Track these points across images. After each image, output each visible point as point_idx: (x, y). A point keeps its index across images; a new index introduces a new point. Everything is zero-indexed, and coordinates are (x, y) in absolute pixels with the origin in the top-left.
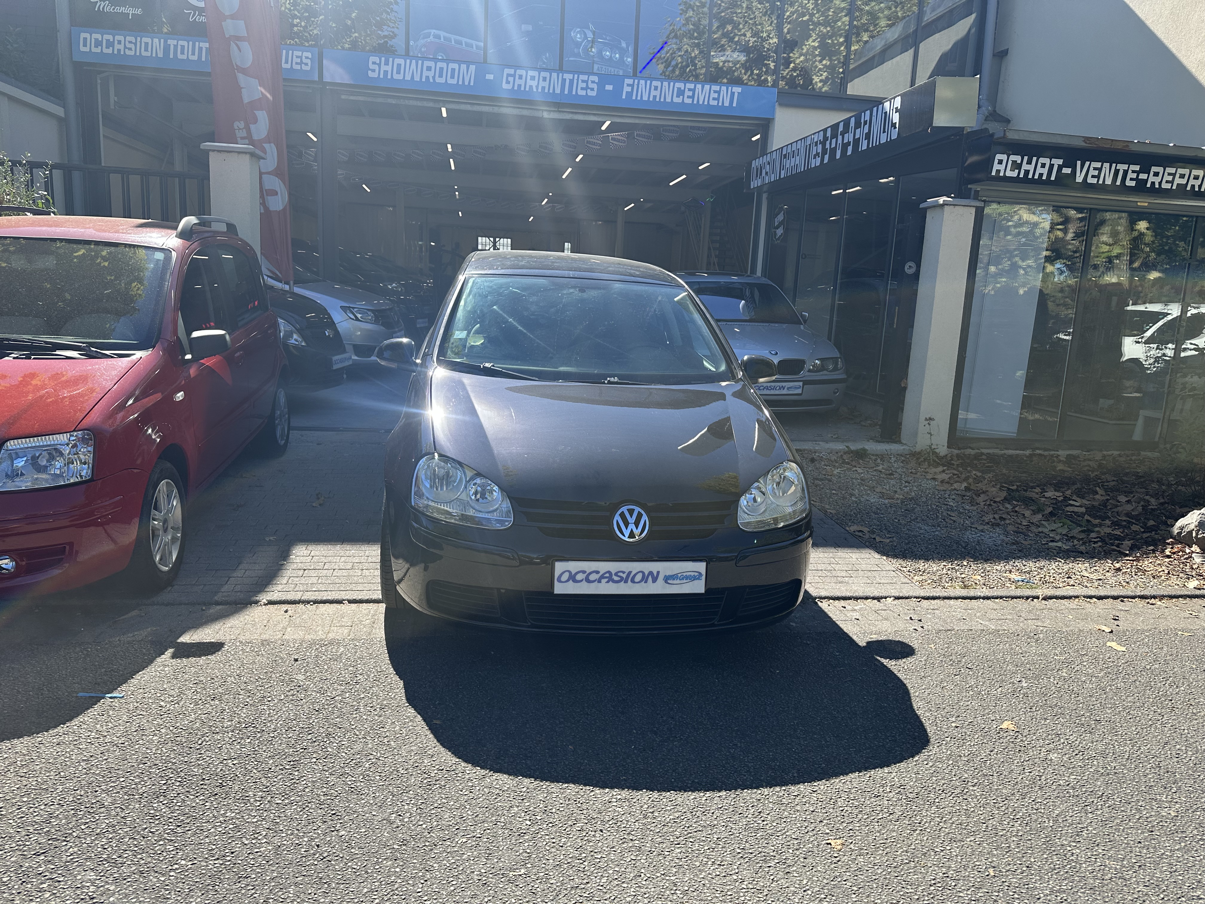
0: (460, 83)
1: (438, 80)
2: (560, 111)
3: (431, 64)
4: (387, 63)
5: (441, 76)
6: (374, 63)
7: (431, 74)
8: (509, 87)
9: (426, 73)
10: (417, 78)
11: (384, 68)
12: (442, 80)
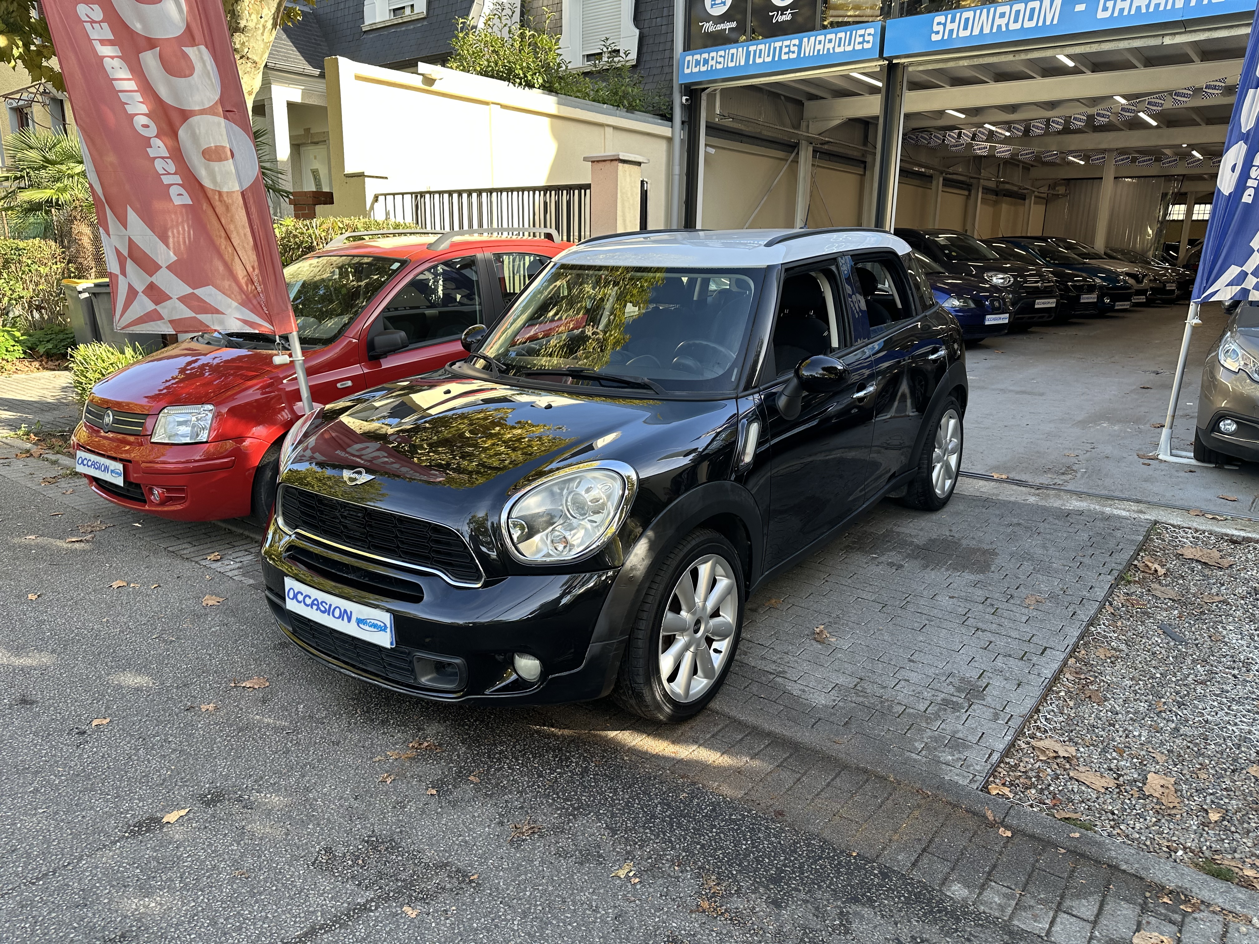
0: (1040, 24)
1: (1013, 26)
2: (1191, 32)
3: (1006, 9)
4: (953, 21)
5: (1016, 21)
6: (939, 24)
7: (1003, 22)
8: (1107, 14)
9: (998, 21)
10: (986, 31)
11: (949, 26)
12: (1018, 26)
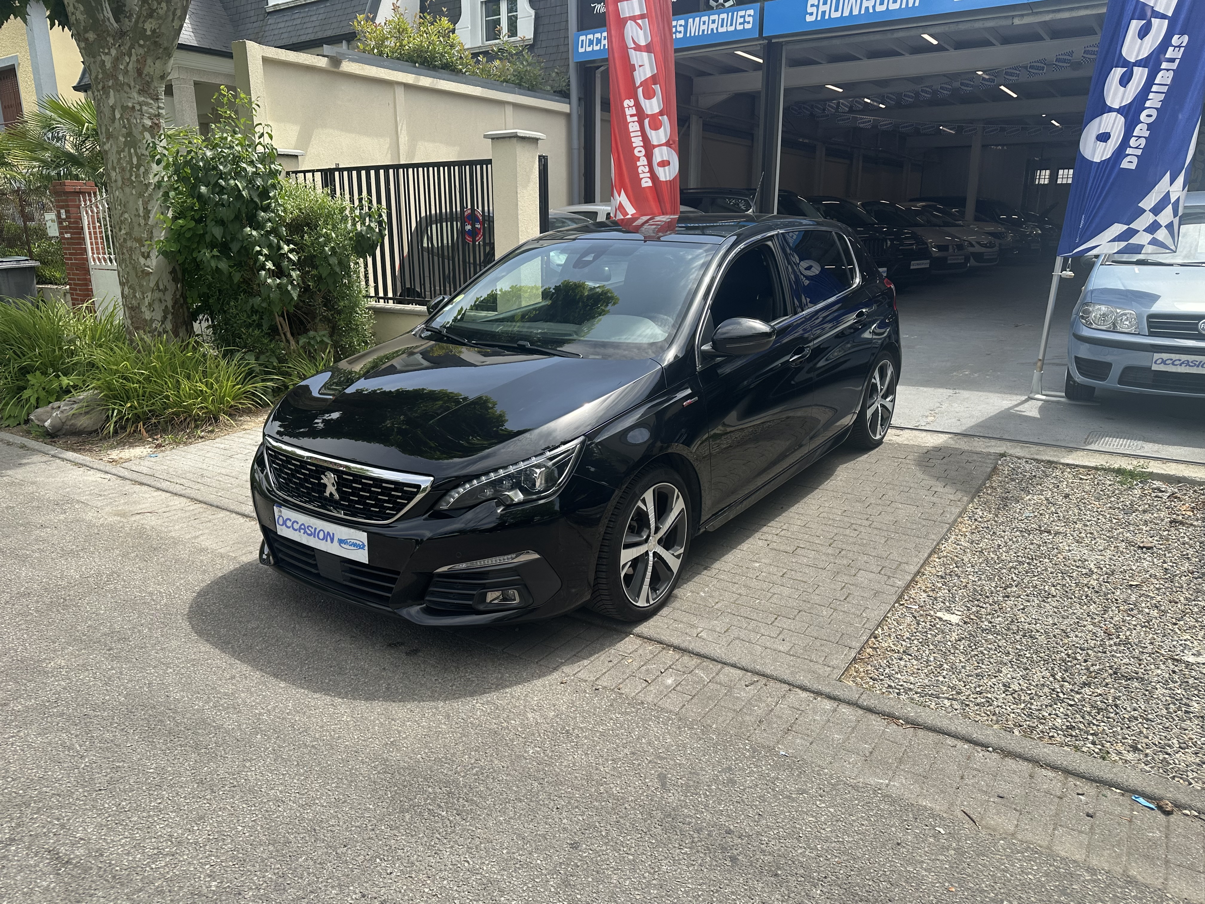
0: (903, 6)
1: (879, 9)
2: (1037, 13)
4: (825, 3)
5: (881, 4)
6: (812, 5)
7: (870, 4)
9: (865, 4)
10: (856, 12)
11: (822, 8)
12: (883, 8)
